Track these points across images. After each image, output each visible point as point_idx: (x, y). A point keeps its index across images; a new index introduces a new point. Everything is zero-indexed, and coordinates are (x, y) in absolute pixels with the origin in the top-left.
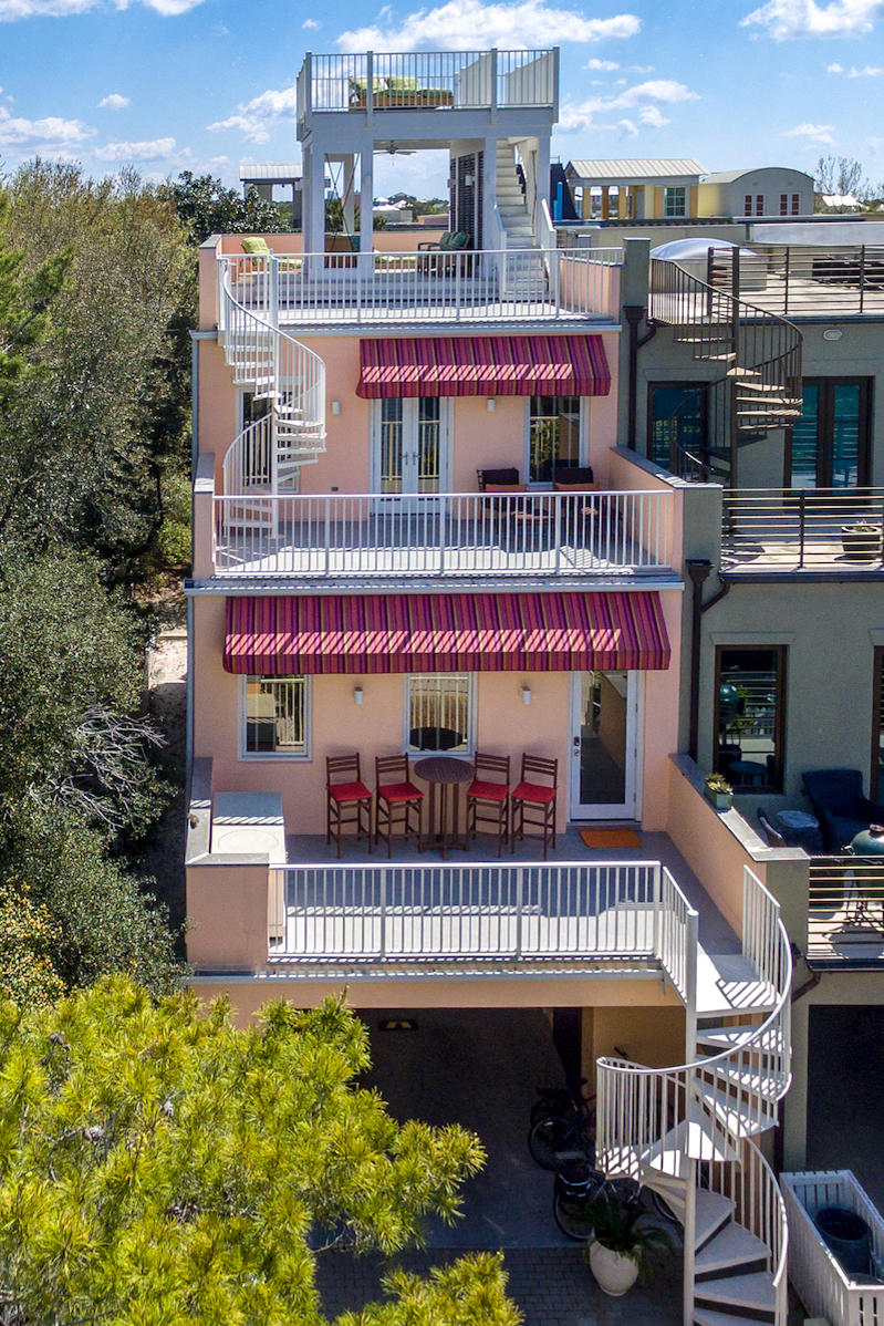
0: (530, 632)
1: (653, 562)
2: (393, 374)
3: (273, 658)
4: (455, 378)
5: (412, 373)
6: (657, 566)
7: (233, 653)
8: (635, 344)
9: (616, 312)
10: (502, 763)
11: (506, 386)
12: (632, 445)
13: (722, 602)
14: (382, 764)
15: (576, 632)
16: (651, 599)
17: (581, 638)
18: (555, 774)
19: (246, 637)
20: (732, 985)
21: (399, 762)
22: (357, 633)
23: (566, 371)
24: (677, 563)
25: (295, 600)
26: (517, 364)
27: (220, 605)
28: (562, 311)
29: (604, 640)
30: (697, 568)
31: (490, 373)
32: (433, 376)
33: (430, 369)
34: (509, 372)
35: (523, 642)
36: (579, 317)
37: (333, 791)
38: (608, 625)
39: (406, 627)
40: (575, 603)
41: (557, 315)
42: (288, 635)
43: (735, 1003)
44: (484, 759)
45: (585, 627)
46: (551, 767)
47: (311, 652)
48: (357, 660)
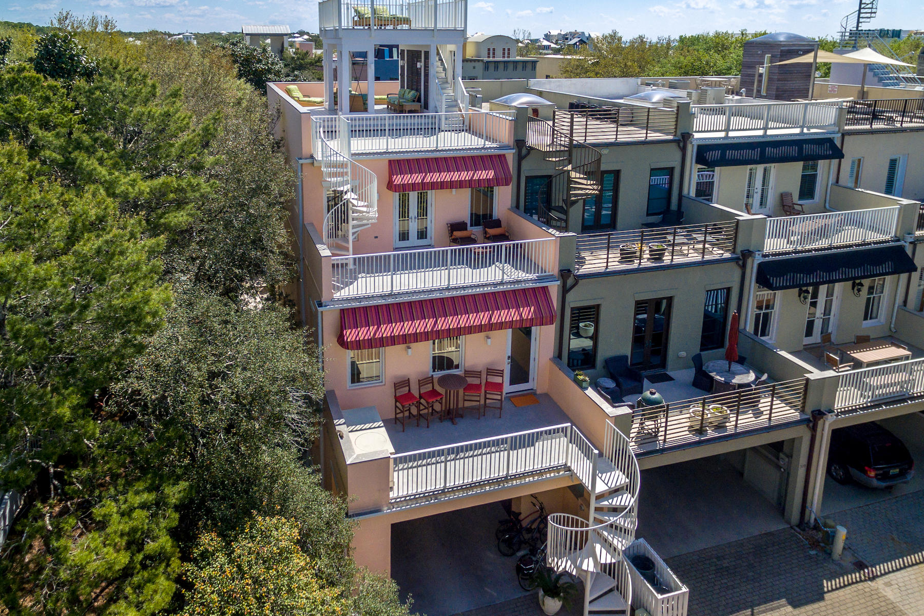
0: (493, 313)
1: (545, 272)
2: (408, 179)
3: (370, 340)
4: (439, 180)
5: (417, 178)
6: (547, 274)
7: (349, 340)
8: (520, 158)
9: (512, 143)
10: (477, 374)
11: (464, 183)
12: (518, 207)
13: (576, 288)
14: (421, 382)
15: (514, 310)
16: (545, 289)
17: (517, 313)
18: (502, 376)
19: (354, 330)
20: (604, 475)
21: (430, 380)
22: (410, 322)
23: (491, 174)
24: (556, 272)
25: (376, 307)
26: (468, 171)
27: (337, 315)
28: (487, 143)
29: (527, 312)
30: (565, 273)
31: (455, 176)
32: (428, 179)
33: (426, 175)
34: (465, 176)
35: (491, 318)
36: (495, 146)
37: (397, 399)
38: (528, 305)
39: (434, 316)
40: (511, 295)
41: (484, 145)
42: (376, 327)
43: (609, 485)
44: (469, 373)
45: (518, 307)
46: (500, 373)
47: (389, 335)
48: (412, 336)
